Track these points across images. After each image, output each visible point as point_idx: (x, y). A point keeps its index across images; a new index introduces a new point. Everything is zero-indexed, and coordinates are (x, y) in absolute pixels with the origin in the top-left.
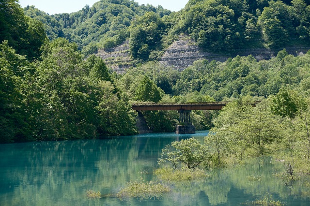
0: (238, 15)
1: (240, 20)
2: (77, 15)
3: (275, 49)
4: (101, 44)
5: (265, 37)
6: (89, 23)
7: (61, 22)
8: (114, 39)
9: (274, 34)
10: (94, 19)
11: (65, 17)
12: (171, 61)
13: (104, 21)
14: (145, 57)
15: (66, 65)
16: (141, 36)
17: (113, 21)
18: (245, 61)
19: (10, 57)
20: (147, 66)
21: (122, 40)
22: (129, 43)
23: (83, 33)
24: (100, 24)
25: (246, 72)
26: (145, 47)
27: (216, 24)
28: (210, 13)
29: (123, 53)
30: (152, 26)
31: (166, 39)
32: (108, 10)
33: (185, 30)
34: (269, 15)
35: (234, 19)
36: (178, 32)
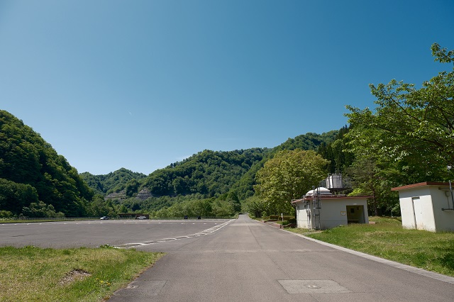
0: (166, 181)
1: (166, 183)
2: (107, 176)
3: (178, 193)
4: (114, 190)
5: (175, 189)
6: (111, 179)
7: (100, 179)
8: (120, 188)
9: (177, 188)
10: (113, 178)
11: (102, 176)
12: (140, 197)
13: (118, 179)
14: (131, 195)
15: (99, 203)
16: (130, 188)
17: (122, 179)
18: (166, 197)
19: (84, 201)
20: (131, 199)
21: (123, 189)
22: (125, 190)
23: (109, 183)
24: (116, 180)
25: (166, 201)
26: (131, 191)
27: (157, 184)
28: (155, 180)
29: (123, 194)
30: (134, 184)
31: (139, 189)
32: (120, 174)
33: (146, 186)
34: (176, 182)
35: (164, 182)
36: (144, 186)
